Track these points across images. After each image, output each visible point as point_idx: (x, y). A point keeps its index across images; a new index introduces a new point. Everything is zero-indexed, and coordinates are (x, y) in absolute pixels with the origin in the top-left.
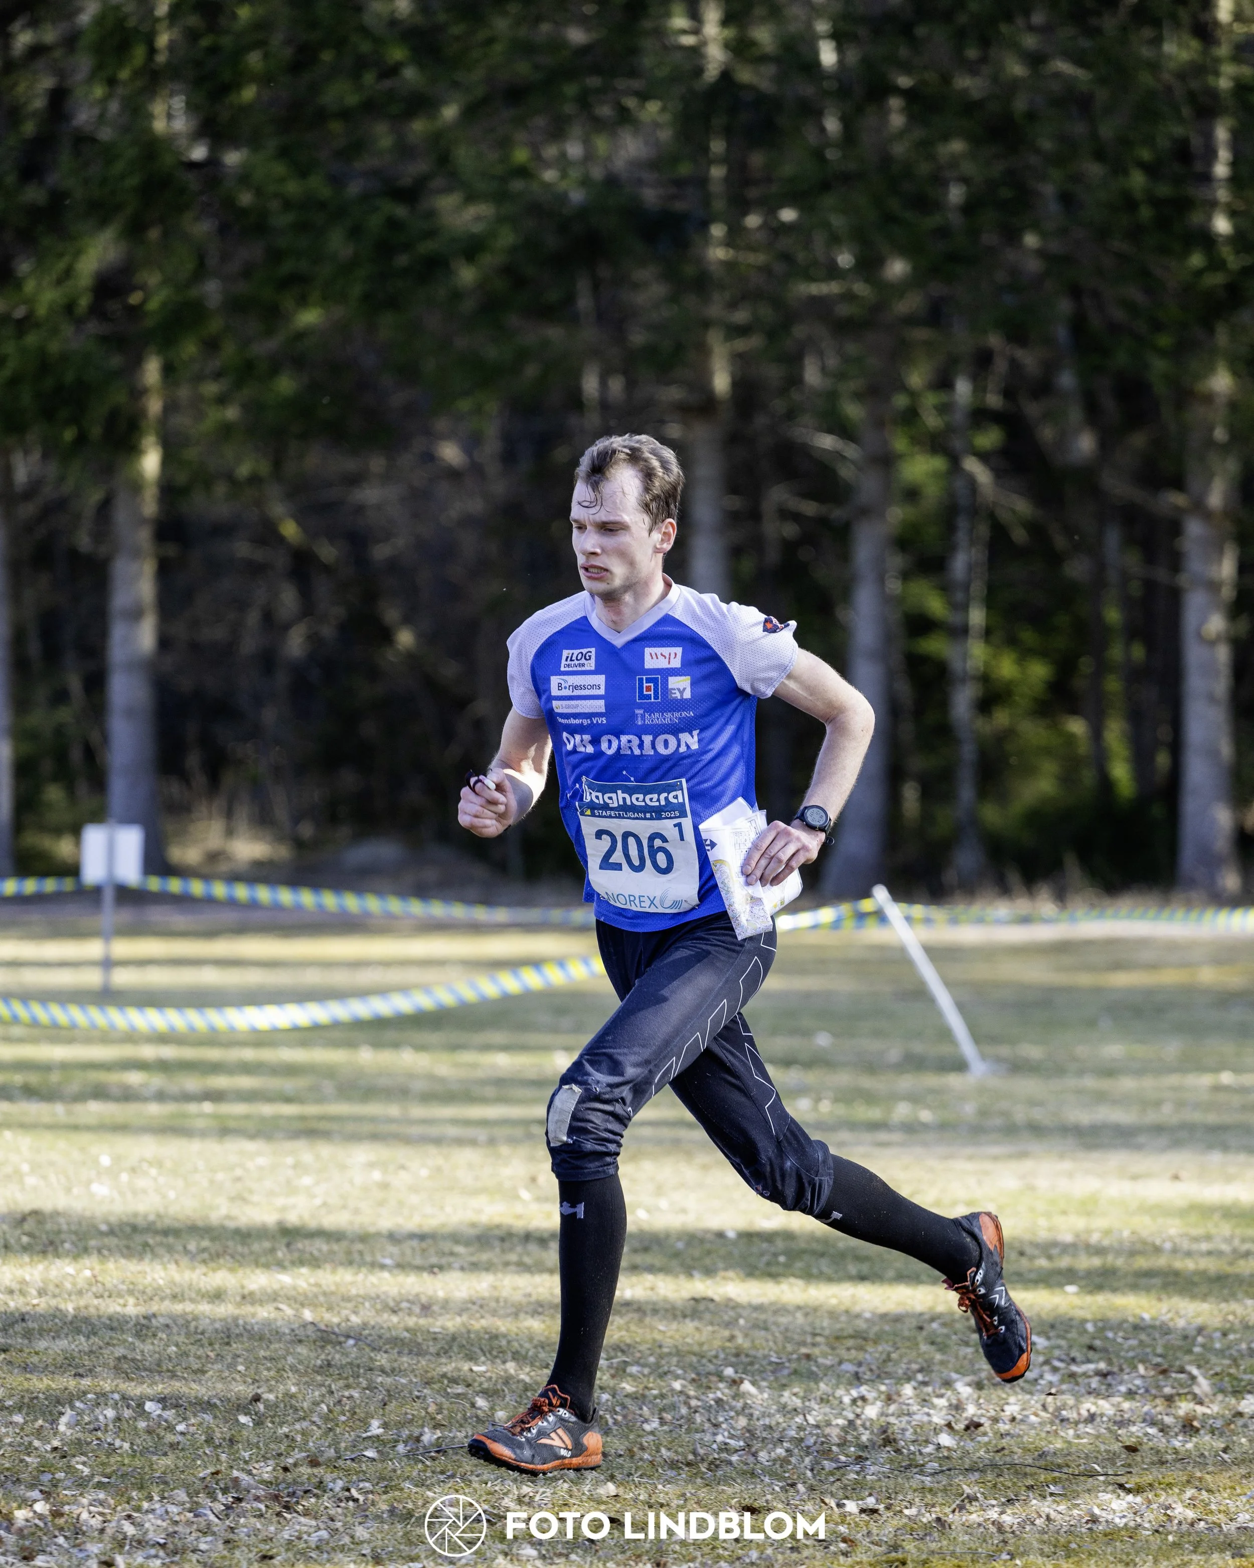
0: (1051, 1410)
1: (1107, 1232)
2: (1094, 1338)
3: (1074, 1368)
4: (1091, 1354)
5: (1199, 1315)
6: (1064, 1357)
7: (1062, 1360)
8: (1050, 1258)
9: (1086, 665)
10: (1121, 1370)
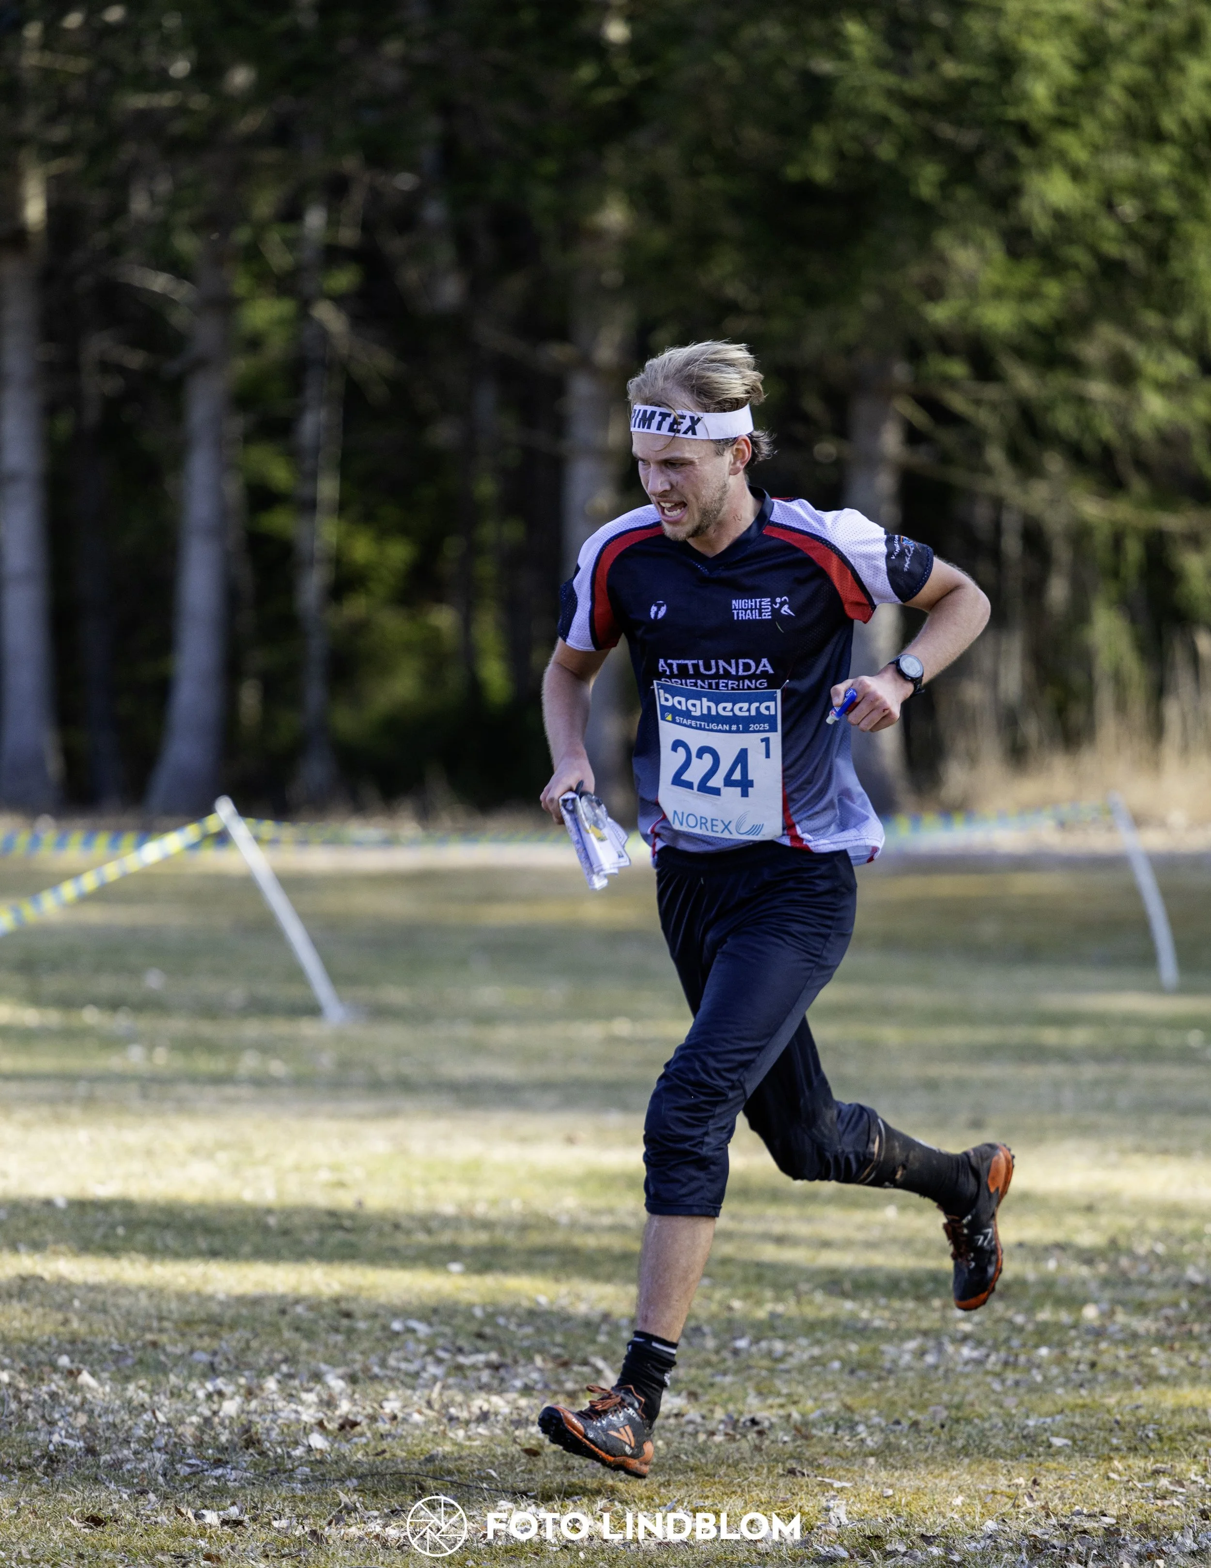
0: (436, 1406)
1: (494, 1203)
2: (483, 1325)
3: (461, 1359)
4: (480, 1343)
5: (602, 1298)
6: (449, 1346)
7: (445, 1350)
8: (429, 1231)
9: (453, 547)
10: (516, 1362)
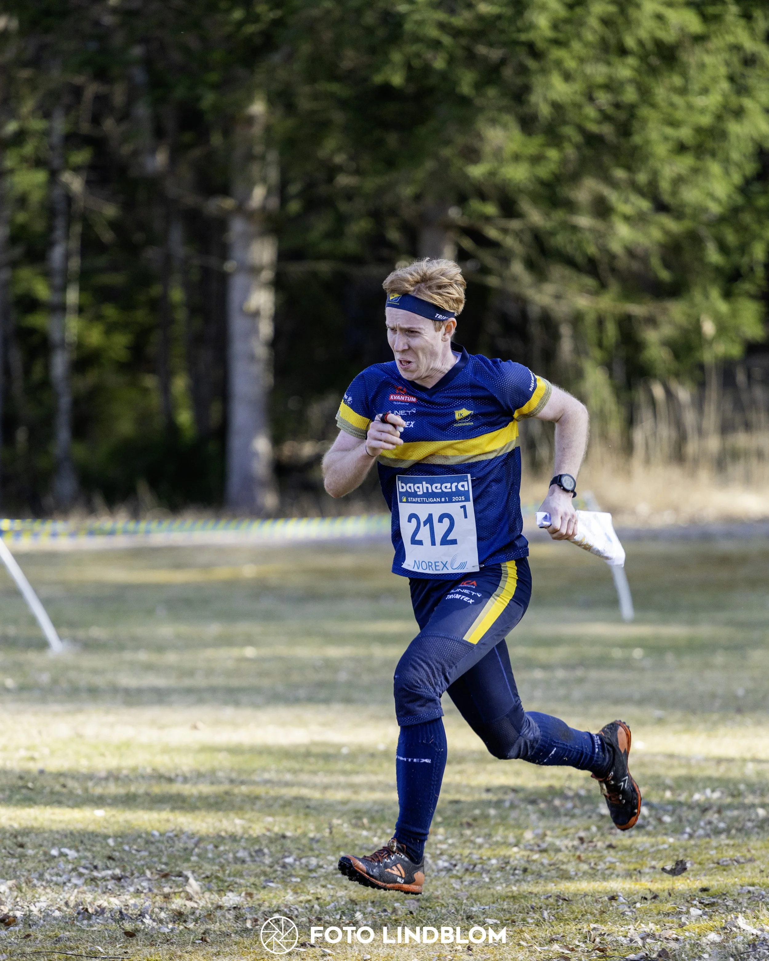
2: (114, 850)
3: (95, 874)
4: (110, 863)
6: (88, 865)
7: (86, 868)
8: (86, 789)
9: (156, 336)
10: (132, 874)
